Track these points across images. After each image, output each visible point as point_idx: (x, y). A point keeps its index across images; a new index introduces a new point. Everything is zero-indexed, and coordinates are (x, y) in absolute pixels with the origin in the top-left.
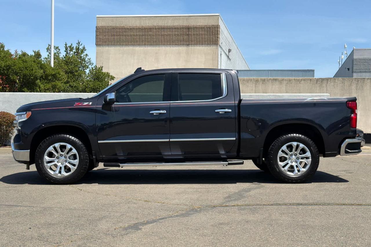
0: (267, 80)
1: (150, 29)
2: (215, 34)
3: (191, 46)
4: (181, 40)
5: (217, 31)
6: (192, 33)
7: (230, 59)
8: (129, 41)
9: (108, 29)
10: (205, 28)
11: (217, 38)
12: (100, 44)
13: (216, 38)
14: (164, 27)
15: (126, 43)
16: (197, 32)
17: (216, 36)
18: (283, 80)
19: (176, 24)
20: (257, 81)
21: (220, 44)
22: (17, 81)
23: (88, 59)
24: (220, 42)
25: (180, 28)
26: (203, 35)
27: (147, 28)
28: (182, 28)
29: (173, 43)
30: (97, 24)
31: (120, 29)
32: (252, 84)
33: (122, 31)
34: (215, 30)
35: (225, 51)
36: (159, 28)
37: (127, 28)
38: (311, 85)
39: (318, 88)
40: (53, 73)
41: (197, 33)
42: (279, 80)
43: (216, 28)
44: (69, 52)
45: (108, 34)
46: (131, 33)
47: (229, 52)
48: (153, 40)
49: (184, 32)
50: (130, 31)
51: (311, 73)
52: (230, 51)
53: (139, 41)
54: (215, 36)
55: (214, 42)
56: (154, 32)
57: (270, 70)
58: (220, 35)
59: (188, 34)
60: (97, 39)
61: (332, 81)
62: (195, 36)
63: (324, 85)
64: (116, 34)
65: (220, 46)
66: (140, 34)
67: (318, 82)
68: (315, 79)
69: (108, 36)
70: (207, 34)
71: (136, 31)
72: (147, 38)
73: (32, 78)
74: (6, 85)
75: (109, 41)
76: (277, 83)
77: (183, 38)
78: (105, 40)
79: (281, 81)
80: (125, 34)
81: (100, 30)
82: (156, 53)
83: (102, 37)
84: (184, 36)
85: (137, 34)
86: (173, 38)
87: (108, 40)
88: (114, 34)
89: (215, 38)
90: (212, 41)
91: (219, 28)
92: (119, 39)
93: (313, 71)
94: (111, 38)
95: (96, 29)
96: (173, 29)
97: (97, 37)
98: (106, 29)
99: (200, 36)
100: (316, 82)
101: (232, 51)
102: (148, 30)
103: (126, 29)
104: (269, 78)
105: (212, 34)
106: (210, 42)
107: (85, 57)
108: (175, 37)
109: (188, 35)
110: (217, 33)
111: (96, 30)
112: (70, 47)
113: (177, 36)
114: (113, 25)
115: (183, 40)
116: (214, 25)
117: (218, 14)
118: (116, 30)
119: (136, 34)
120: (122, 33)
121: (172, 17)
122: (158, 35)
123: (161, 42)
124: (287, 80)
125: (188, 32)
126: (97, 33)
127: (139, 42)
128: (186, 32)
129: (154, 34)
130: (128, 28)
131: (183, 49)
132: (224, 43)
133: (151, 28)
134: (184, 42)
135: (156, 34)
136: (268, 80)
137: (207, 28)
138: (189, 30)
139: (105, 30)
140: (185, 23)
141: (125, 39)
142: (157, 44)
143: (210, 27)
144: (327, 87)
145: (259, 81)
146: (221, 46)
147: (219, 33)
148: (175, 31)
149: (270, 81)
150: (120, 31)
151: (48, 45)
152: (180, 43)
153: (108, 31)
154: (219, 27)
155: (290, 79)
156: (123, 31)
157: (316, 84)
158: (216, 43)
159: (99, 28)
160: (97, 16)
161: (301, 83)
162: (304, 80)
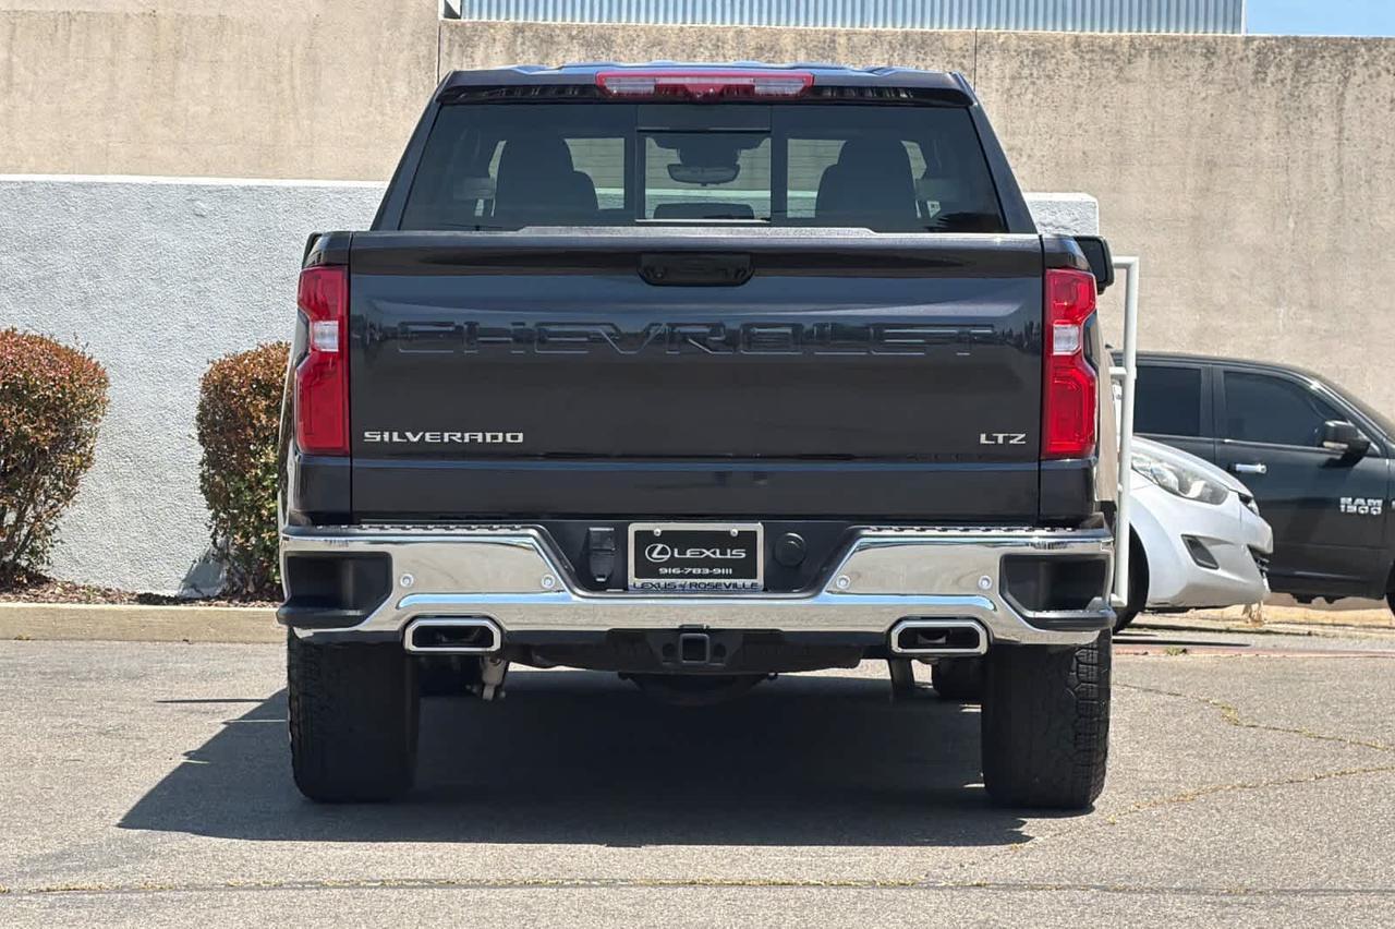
38: (1212, 91)
39: (1269, 125)
63: (1320, 96)
67: (1271, 71)
68: (1249, 40)
100: (1249, 67)
144: (1341, 109)
155: (1036, 40)
157: (1255, 83)
161: (1128, 73)
162: (1157, 51)
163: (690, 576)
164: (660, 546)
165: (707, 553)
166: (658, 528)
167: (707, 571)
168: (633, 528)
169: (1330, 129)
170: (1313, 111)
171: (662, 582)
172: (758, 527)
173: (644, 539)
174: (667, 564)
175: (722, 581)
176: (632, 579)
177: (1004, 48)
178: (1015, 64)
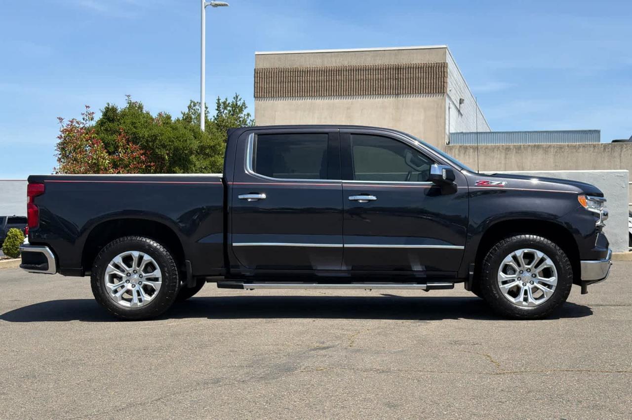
0: (524, 148)
1: (338, 71)
2: (440, 76)
3: (403, 97)
4: (387, 88)
5: (444, 72)
6: (403, 75)
7: (462, 115)
8: (306, 91)
9: (273, 73)
10: (425, 68)
11: (444, 82)
12: (261, 96)
13: (442, 83)
14: (360, 68)
15: (301, 93)
16: (412, 74)
17: (442, 80)
18: (549, 147)
19: (379, 62)
20: (508, 149)
21: (448, 92)
22: (167, 157)
23: (251, 120)
24: (448, 89)
25: (384, 68)
26: (421, 79)
27: (333, 70)
28: (388, 69)
29: (374, 92)
30: (256, 64)
31: (292, 73)
32: (501, 154)
33: (294, 76)
34: (440, 71)
35: (455, 102)
36: (352, 69)
37: (302, 70)
38: (595, 154)
39: (606, 160)
40: (212, 145)
41: (412, 76)
42: (543, 148)
43: (442, 68)
44: (222, 110)
45: (273, 80)
46: (308, 77)
47: (460, 103)
48: (342, 87)
49: (392, 75)
50: (306, 75)
51: (596, 135)
52: (461, 101)
53: (320, 90)
54: (440, 80)
55: (439, 89)
56: (344, 75)
57: (528, 132)
58: (448, 79)
59: (397, 77)
60: (256, 89)
61: (629, 148)
62: (409, 81)
63: (616, 154)
64: (285, 80)
65: (448, 95)
66: (323, 80)
67: (607, 149)
68: (602, 144)
69: (273, 84)
70: (427, 76)
71: (316, 75)
72: (333, 85)
73: (187, 152)
74: (151, 163)
75: (275, 91)
76: (541, 151)
77: (389, 84)
78: (268, 89)
79: (546, 149)
80: (299, 80)
81: (261, 74)
82: (348, 108)
83: (263, 85)
84: (392, 81)
85: (318, 79)
86: (374, 84)
87: (273, 90)
88: (282, 79)
89: (440, 83)
90: (436, 88)
91: (447, 67)
92: (289, 88)
93: (598, 132)
94: (277, 86)
95: (255, 73)
96: (373, 70)
97: (256, 86)
98: (270, 73)
99: (417, 80)
100: (603, 148)
101: (465, 101)
102: (335, 73)
103: (301, 72)
104: (528, 144)
105: (435, 77)
106: (432, 89)
107: (246, 118)
108: (377, 82)
109: (398, 79)
110: (443, 76)
111: (255, 75)
112: (224, 103)
113: (379, 81)
114: (280, 66)
115: (389, 87)
116: (439, 63)
117: (445, 46)
118: (285, 74)
119: (316, 80)
120: (294, 78)
121: (373, 52)
122: (350, 81)
123: (355, 91)
124: (557, 147)
125: (397, 75)
126: (256, 78)
127: (320, 92)
128: (394, 75)
129: (345, 78)
130: (304, 70)
131: (389, 101)
132: (453, 91)
133: (340, 69)
134: (392, 90)
135: (347, 78)
136: (526, 148)
137: (427, 68)
138: (399, 72)
139: (268, 74)
140: (392, 61)
141: (299, 88)
142: (350, 94)
143: (433, 65)
144: (620, 157)
145: (511, 149)
146: (450, 96)
147: (446, 75)
148: (377, 73)
149: (529, 150)
150: (292, 75)
151: (190, 102)
152: (384, 92)
153: (273, 75)
154: (445, 66)
155: (560, 145)
156: (297, 75)
157: (603, 152)
158: (442, 92)
159: (259, 72)
160: (257, 53)
161: (578, 151)
162: (584, 146)
169: (619, 160)
170: (614, 157)
177: (554, 147)
178: (556, 150)
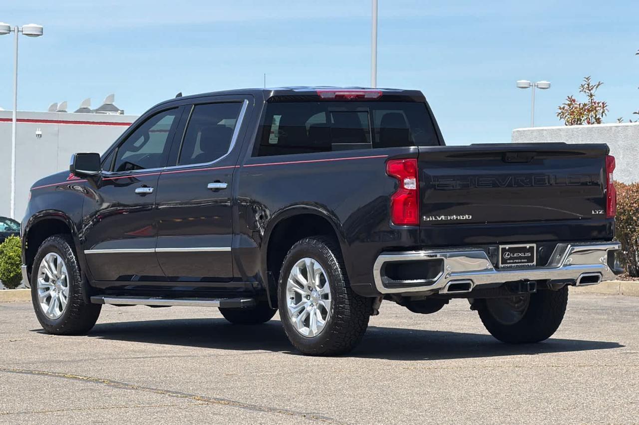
163: (516, 263)
164: (507, 253)
165: (520, 255)
166: (507, 247)
167: (520, 261)
168: (501, 247)
171: (509, 265)
172: (534, 245)
173: (504, 250)
174: (509, 259)
175: (525, 264)
176: (501, 265)
